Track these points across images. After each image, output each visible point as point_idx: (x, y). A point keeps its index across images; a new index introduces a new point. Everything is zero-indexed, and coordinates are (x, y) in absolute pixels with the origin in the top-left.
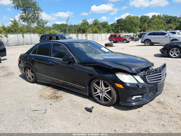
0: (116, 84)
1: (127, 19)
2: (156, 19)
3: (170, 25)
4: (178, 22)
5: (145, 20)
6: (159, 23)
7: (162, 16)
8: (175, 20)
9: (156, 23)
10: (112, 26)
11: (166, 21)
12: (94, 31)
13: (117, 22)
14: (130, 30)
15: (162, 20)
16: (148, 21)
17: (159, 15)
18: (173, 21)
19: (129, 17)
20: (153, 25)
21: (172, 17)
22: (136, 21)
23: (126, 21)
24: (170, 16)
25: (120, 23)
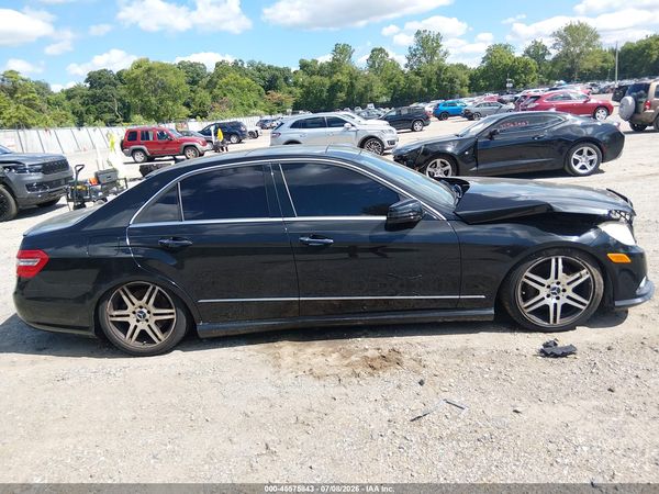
0: (609, 255)
1: (138, 72)
2: (232, 74)
3: (277, 95)
4: (295, 84)
5: (193, 77)
6: (242, 89)
7: (245, 66)
8: (286, 79)
9: (234, 89)
10: (69, 98)
11: (262, 83)
12: (14, 120)
13: (87, 81)
14: (156, 112)
15: (249, 80)
16: (204, 82)
17: (236, 63)
18: (281, 81)
19: (145, 67)
20: (225, 95)
21: (277, 69)
22: (172, 80)
23: (135, 79)
24: (269, 67)
25: (101, 86)
